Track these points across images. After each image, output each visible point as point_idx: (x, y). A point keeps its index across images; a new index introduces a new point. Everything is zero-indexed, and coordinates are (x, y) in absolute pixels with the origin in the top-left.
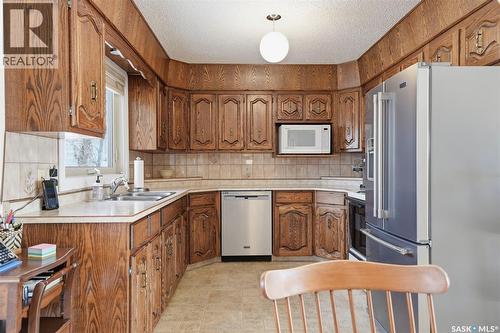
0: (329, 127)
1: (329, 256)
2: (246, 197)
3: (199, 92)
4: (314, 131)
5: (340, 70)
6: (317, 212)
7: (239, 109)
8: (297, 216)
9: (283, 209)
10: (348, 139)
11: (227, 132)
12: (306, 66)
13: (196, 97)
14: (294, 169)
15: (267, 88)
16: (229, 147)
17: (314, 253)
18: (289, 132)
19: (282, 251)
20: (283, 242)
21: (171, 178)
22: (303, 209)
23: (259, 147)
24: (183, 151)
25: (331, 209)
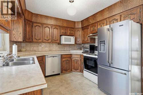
0: (74, 37)
1: (76, 71)
2: (53, 57)
3: (36, 23)
4: (71, 38)
5: (76, 23)
6: (73, 60)
7: (50, 30)
8: (67, 61)
9: (64, 59)
10: (78, 40)
11: (46, 37)
12: (68, 20)
13: (35, 24)
14: (63, 48)
15: (58, 25)
16: (46, 41)
17: (71, 71)
18: (65, 38)
19: (64, 71)
20: (64, 69)
21: (25, 51)
22: (69, 59)
23: (56, 42)
24: (30, 42)
25: (77, 59)
